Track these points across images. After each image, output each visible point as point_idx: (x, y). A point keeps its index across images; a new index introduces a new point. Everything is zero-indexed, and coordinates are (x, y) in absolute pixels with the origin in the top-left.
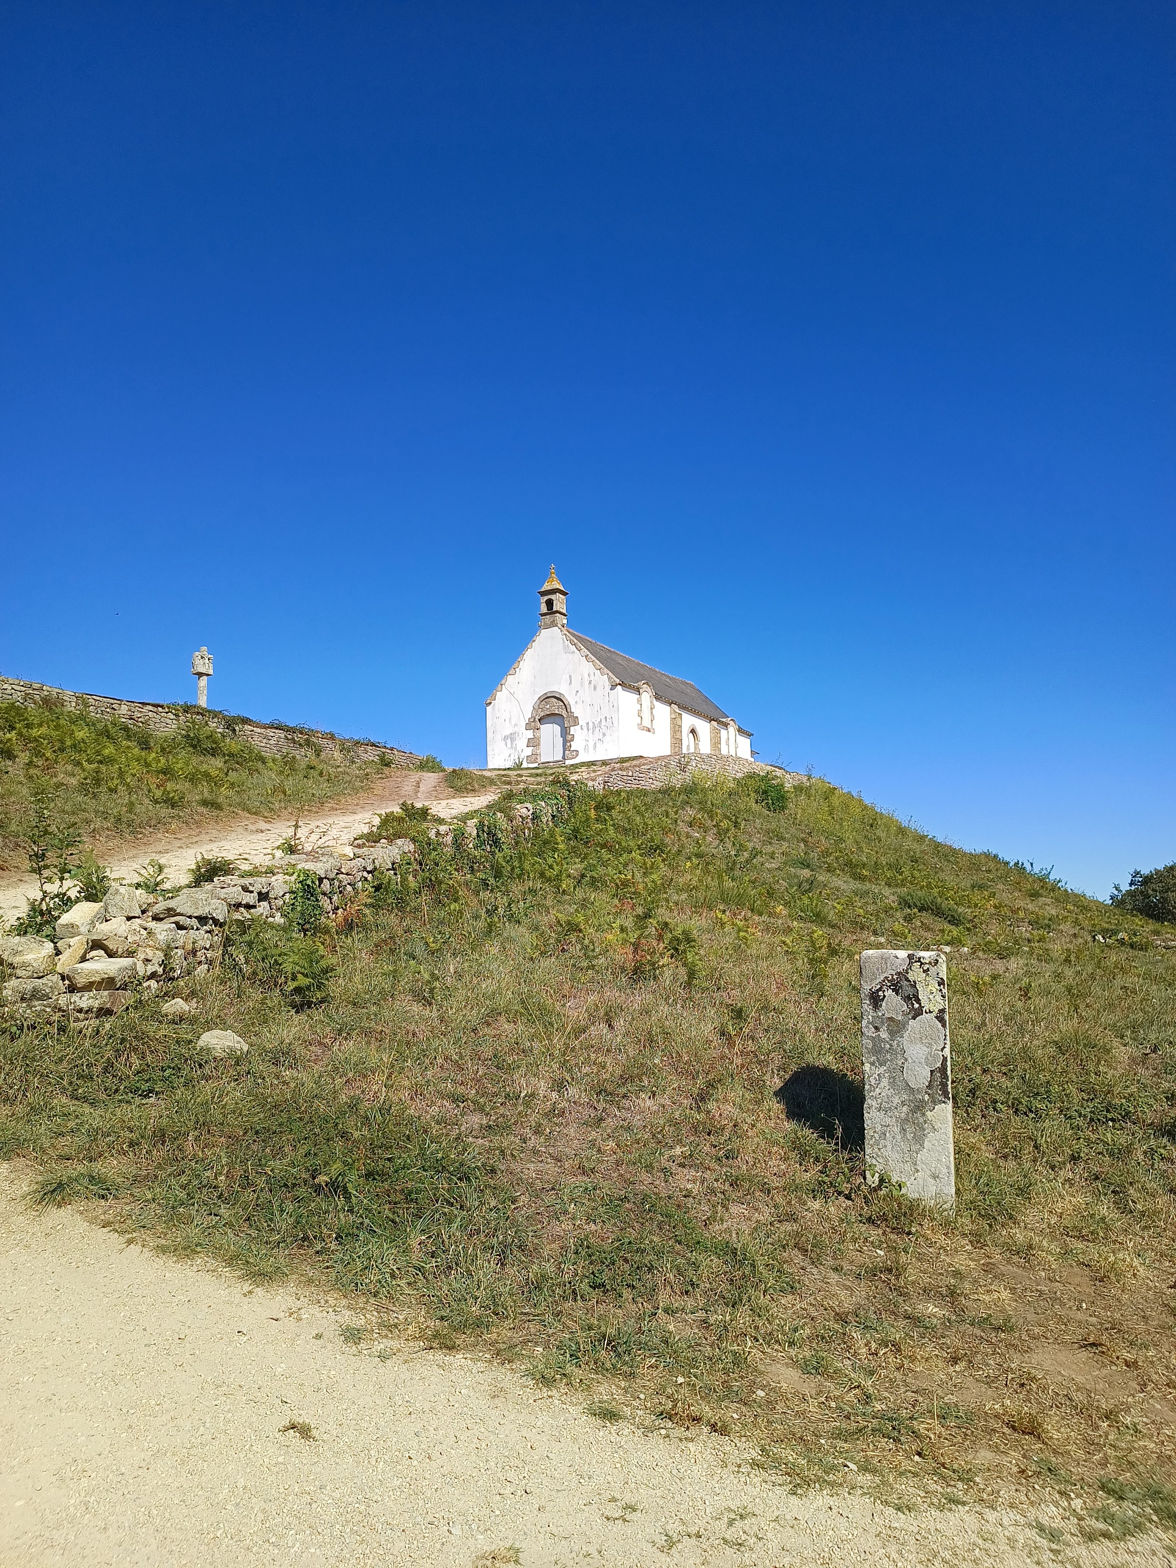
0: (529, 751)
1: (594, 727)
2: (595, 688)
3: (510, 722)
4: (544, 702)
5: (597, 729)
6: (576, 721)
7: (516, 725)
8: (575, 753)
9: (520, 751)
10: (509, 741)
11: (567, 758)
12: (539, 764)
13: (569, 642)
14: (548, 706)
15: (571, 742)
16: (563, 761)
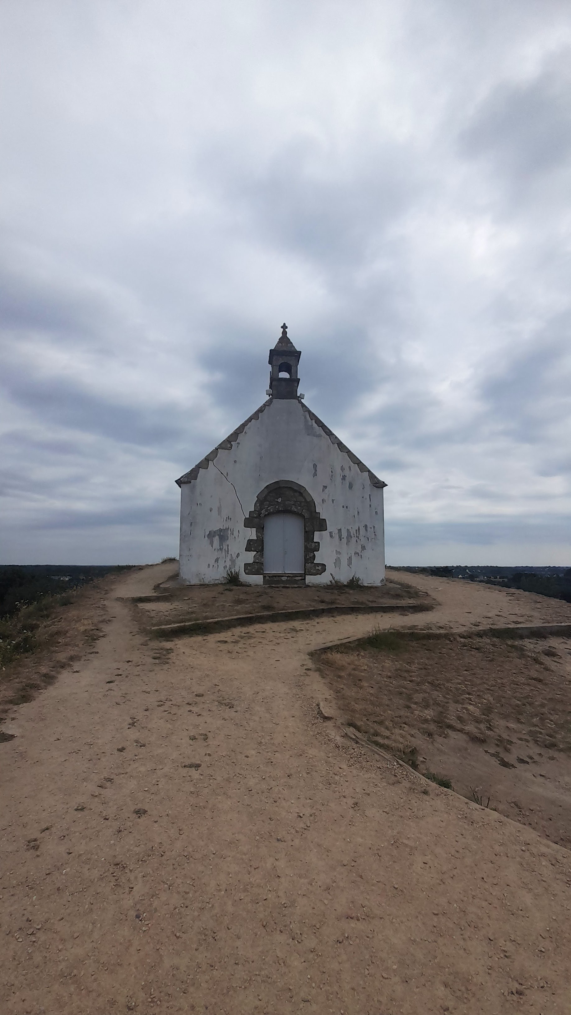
0: (250, 557)
1: (349, 536)
2: (351, 486)
3: (219, 514)
4: (273, 494)
5: (354, 540)
6: (322, 525)
7: (229, 518)
8: (320, 568)
9: (234, 556)
10: (216, 540)
11: (307, 572)
12: (264, 577)
13: (314, 421)
14: (280, 500)
15: (315, 552)
16: (300, 575)
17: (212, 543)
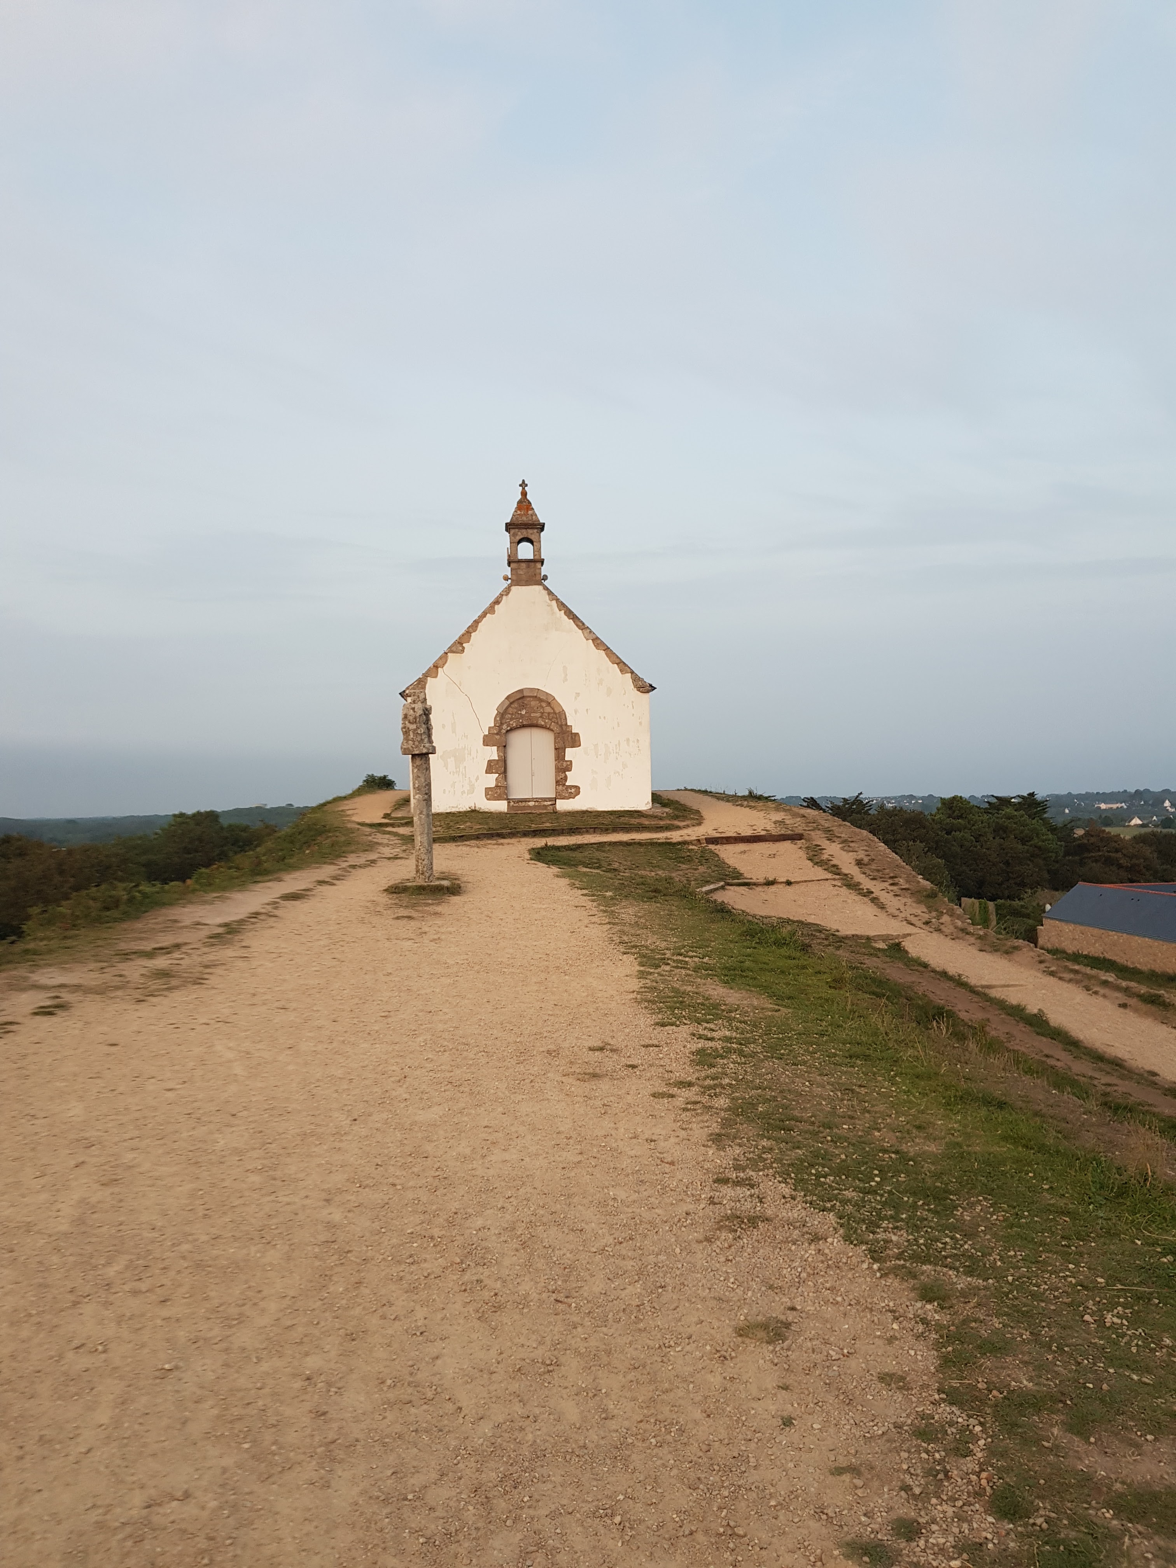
0: (491, 780)
1: (608, 752)
2: (609, 692)
3: (454, 731)
4: (515, 705)
5: (613, 756)
6: (574, 740)
7: (465, 736)
8: (573, 790)
9: (473, 780)
10: (451, 761)
11: (559, 796)
12: (509, 802)
13: (563, 612)
14: (523, 712)
15: (567, 773)
16: (550, 799)
17: (446, 766)
